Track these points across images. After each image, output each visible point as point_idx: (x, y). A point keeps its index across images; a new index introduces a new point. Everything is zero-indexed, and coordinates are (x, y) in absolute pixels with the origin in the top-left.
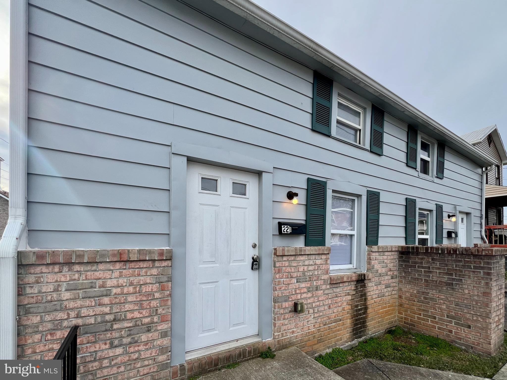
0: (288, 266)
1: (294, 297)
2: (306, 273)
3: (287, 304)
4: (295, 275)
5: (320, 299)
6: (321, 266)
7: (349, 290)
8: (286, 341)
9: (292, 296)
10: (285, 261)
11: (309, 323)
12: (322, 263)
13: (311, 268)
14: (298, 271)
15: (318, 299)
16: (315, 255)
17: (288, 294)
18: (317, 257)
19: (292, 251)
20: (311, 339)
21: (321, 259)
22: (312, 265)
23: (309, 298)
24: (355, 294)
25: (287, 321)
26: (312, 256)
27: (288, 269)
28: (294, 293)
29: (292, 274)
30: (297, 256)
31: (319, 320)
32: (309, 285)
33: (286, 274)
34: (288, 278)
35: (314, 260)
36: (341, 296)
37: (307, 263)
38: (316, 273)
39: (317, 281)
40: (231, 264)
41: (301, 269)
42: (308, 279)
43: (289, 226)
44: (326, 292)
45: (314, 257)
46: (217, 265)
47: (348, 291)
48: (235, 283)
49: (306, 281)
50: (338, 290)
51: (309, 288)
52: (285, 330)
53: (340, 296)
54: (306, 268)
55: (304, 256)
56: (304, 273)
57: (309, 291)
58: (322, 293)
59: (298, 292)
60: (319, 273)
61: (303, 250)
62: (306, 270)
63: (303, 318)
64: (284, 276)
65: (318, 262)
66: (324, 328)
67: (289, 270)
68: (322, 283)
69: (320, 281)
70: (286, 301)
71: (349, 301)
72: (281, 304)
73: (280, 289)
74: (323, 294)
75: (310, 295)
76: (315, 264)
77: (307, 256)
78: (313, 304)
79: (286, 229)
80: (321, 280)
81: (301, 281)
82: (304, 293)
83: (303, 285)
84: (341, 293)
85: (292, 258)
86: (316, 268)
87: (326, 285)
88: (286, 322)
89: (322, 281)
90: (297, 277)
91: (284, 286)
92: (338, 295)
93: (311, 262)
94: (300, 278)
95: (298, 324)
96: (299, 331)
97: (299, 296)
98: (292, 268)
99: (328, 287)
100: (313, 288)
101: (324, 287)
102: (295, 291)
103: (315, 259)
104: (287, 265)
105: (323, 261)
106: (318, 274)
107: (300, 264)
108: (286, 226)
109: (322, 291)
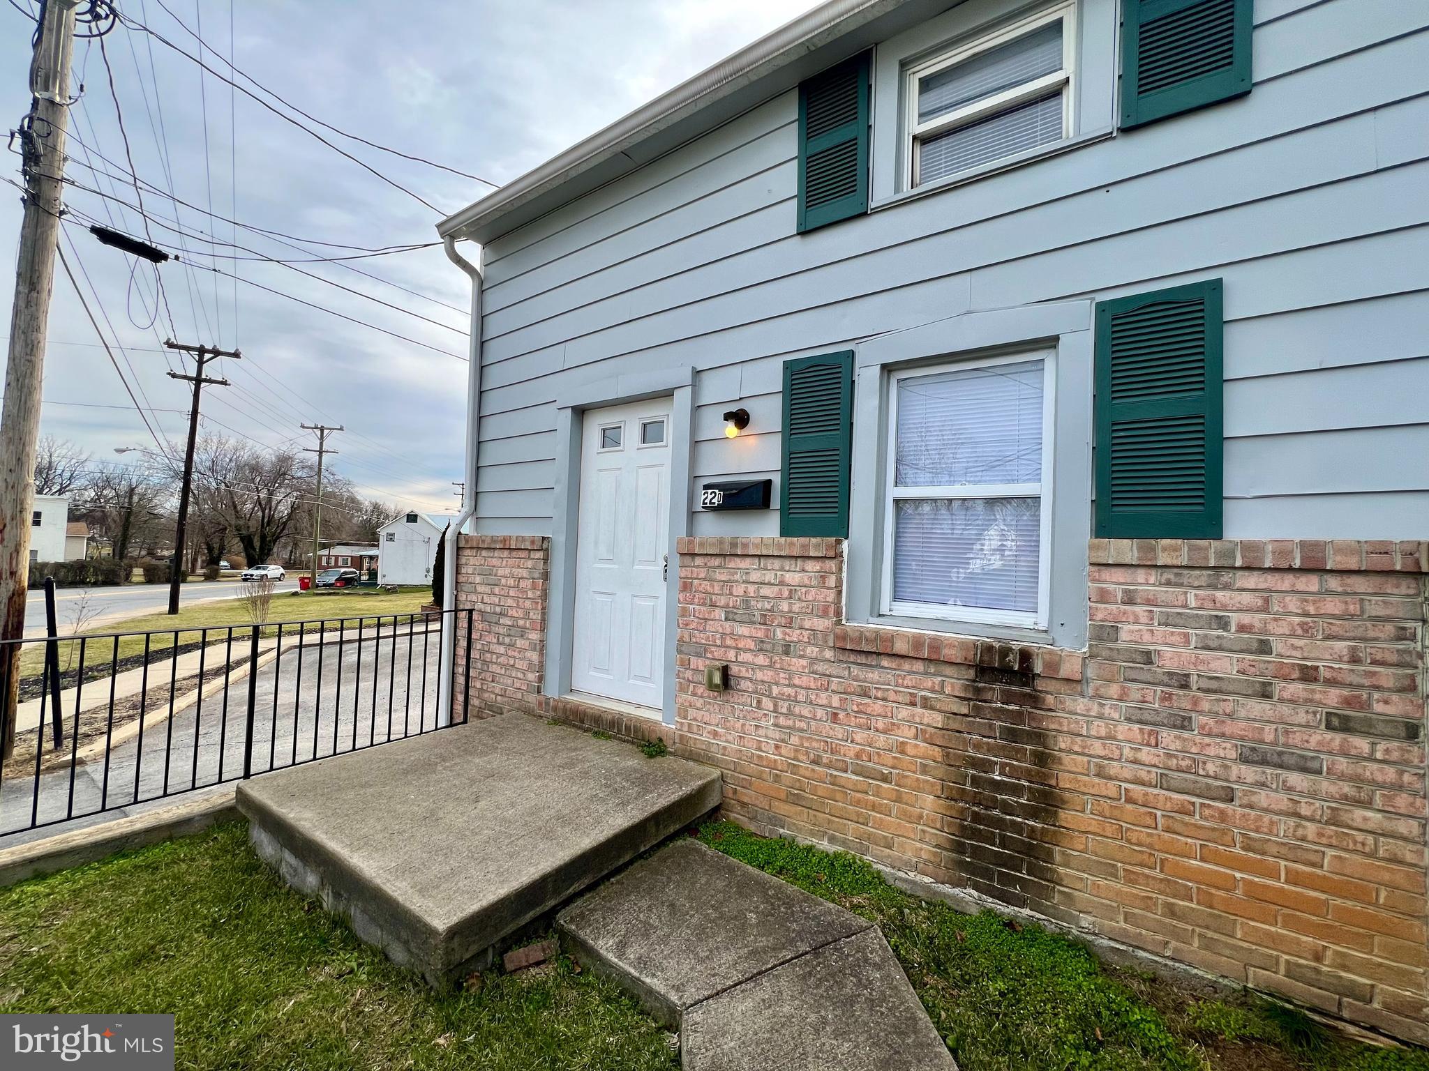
0: (705, 579)
1: (718, 653)
2: (753, 603)
3: (700, 662)
4: (722, 601)
5: (797, 681)
6: (804, 590)
7: (933, 691)
8: (698, 746)
9: (713, 649)
10: (698, 566)
11: (761, 732)
12: (806, 581)
13: (766, 591)
14: (731, 594)
15: (789, 679)
16: (782, 559)
17: (703, 641)
18: (787, 564)
19: (712, 545)
20: (764, 776)
21: (803, 570)
22: (769, 584)
23: (762, 667)
24: (965, 715)
25: (701, 701)
26: (770, 561)
27: (706, 586)
28: (718, 642)
29: (714, 597)
30: (727, 559)
31: (794, 740)
32: (760, 634)
33: (702, 595)
34: (704, 604)
35: (778, 573)
36: (884, 699)
37: (755, 576)
38: (784, 606)
39: (787, 630)
40: (636, 567)
41: (739, 590)
42: (757, 617)
43: (717, 491)
44: (821, 668)
45: (777, 563)
46: (616, 566)
47: (923, 693)
48: (639, 601)
49: (754, 623)
50: (870, 675)
51: (762, 642)
52: (695, 719)
53: (879, 694)
54: (752, 589)
55: (748, 560)
56: (746, 601)
57: (759, 650)
58: (804, 667)
59: (729, 642)
60: (796, 608)
61: (740, 545)
62: (752, 595)
63: (742, 711)
64: (696, 600)
65: (793, 578)
66: (813, 770)
67: (708, 588)
68: (806, 640)
69: (798, 632)
70: (698, 655)
71: (933, 730)
72: (687, 657)
73: (687, 625)
74: (807, 671)
75: (761, 660)
76: (782, 583)
77: (756, 560)
78: (774, 687)
79: (710, 497)
80: (801, 628)
81: (737, 618)
82: (747, 650)
83: (744, 630)
84: (888, 690)
85: (717, 561)
86: (786, 594)
87: (823, 647)
88: (699, 703)
89: (806, 633)
90: (727, 606)
91: (696, 620)
92: (874, 691)
93: (769, 577)
94: (735, 610)
95: (729, 721)
96: (730, 738)
97: (731, 655)
98: (715, 584)
99: (829, 654)
100: (774, 645)
101: (812, 651)
102: (723, 639)
103: (782, 569)
104: (702, 575)
105: (810, 578)
106: (790, 612)
107: (737, 577)
108: (710, 491)
109: (804, 662)
